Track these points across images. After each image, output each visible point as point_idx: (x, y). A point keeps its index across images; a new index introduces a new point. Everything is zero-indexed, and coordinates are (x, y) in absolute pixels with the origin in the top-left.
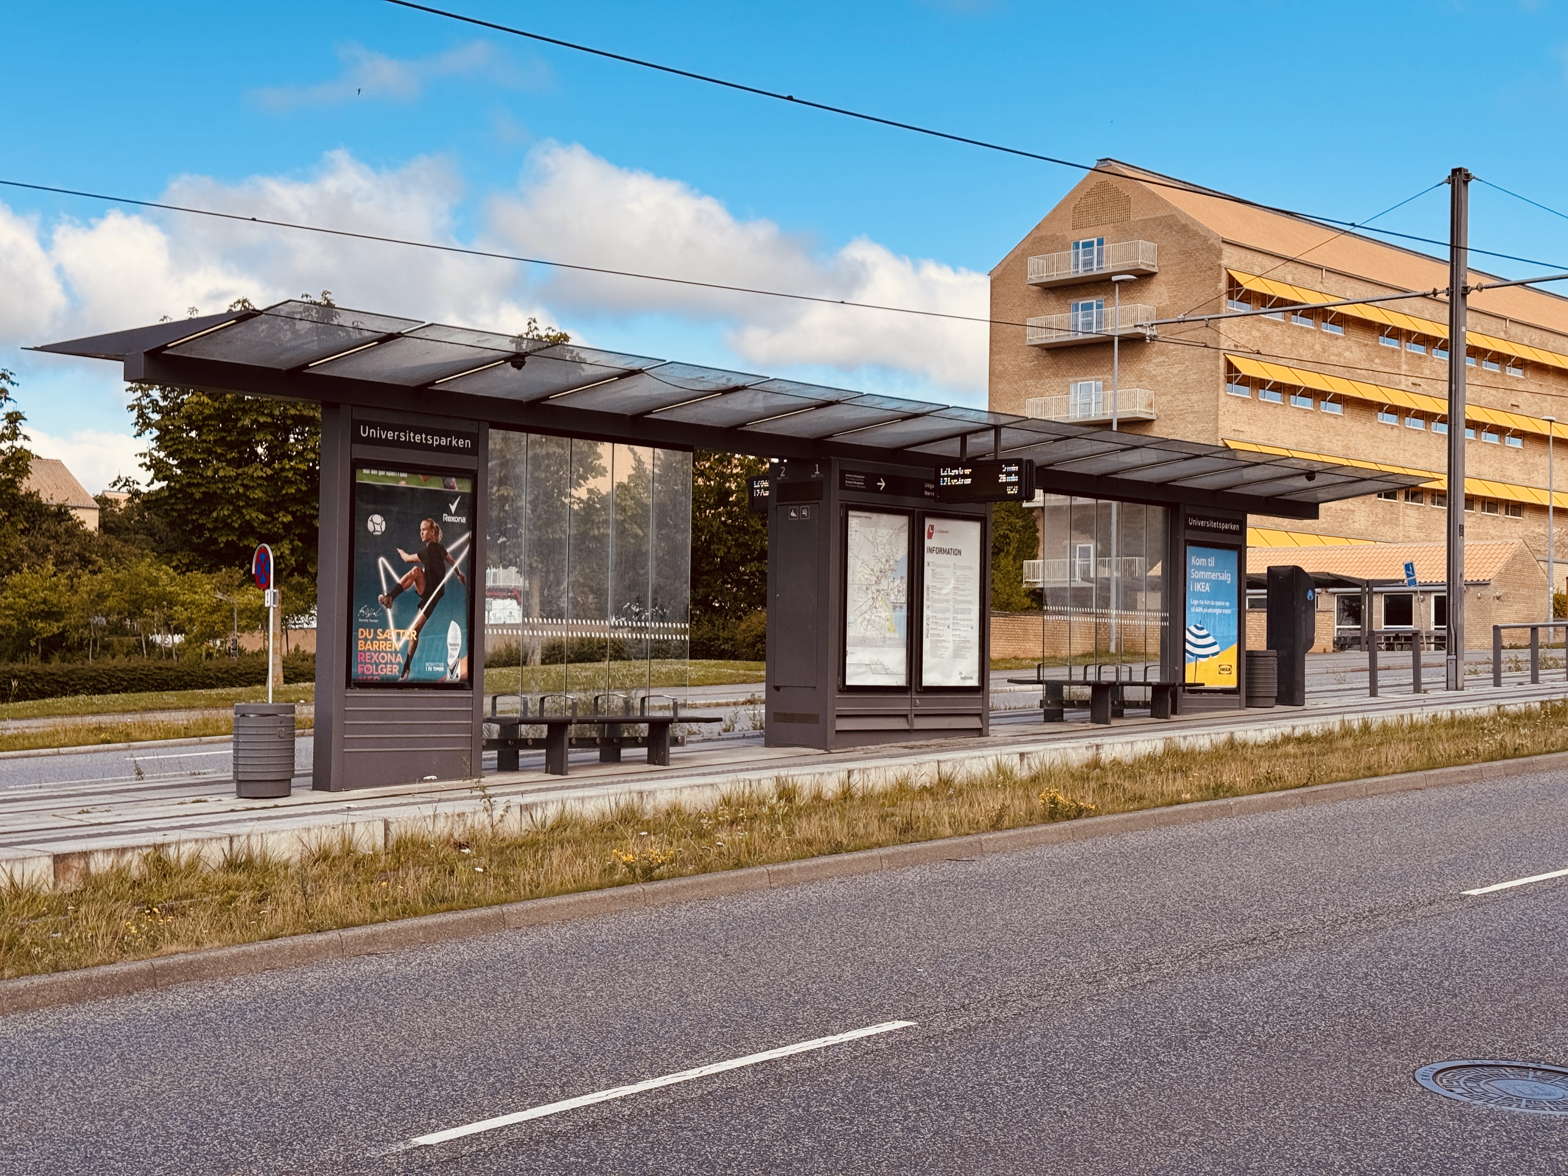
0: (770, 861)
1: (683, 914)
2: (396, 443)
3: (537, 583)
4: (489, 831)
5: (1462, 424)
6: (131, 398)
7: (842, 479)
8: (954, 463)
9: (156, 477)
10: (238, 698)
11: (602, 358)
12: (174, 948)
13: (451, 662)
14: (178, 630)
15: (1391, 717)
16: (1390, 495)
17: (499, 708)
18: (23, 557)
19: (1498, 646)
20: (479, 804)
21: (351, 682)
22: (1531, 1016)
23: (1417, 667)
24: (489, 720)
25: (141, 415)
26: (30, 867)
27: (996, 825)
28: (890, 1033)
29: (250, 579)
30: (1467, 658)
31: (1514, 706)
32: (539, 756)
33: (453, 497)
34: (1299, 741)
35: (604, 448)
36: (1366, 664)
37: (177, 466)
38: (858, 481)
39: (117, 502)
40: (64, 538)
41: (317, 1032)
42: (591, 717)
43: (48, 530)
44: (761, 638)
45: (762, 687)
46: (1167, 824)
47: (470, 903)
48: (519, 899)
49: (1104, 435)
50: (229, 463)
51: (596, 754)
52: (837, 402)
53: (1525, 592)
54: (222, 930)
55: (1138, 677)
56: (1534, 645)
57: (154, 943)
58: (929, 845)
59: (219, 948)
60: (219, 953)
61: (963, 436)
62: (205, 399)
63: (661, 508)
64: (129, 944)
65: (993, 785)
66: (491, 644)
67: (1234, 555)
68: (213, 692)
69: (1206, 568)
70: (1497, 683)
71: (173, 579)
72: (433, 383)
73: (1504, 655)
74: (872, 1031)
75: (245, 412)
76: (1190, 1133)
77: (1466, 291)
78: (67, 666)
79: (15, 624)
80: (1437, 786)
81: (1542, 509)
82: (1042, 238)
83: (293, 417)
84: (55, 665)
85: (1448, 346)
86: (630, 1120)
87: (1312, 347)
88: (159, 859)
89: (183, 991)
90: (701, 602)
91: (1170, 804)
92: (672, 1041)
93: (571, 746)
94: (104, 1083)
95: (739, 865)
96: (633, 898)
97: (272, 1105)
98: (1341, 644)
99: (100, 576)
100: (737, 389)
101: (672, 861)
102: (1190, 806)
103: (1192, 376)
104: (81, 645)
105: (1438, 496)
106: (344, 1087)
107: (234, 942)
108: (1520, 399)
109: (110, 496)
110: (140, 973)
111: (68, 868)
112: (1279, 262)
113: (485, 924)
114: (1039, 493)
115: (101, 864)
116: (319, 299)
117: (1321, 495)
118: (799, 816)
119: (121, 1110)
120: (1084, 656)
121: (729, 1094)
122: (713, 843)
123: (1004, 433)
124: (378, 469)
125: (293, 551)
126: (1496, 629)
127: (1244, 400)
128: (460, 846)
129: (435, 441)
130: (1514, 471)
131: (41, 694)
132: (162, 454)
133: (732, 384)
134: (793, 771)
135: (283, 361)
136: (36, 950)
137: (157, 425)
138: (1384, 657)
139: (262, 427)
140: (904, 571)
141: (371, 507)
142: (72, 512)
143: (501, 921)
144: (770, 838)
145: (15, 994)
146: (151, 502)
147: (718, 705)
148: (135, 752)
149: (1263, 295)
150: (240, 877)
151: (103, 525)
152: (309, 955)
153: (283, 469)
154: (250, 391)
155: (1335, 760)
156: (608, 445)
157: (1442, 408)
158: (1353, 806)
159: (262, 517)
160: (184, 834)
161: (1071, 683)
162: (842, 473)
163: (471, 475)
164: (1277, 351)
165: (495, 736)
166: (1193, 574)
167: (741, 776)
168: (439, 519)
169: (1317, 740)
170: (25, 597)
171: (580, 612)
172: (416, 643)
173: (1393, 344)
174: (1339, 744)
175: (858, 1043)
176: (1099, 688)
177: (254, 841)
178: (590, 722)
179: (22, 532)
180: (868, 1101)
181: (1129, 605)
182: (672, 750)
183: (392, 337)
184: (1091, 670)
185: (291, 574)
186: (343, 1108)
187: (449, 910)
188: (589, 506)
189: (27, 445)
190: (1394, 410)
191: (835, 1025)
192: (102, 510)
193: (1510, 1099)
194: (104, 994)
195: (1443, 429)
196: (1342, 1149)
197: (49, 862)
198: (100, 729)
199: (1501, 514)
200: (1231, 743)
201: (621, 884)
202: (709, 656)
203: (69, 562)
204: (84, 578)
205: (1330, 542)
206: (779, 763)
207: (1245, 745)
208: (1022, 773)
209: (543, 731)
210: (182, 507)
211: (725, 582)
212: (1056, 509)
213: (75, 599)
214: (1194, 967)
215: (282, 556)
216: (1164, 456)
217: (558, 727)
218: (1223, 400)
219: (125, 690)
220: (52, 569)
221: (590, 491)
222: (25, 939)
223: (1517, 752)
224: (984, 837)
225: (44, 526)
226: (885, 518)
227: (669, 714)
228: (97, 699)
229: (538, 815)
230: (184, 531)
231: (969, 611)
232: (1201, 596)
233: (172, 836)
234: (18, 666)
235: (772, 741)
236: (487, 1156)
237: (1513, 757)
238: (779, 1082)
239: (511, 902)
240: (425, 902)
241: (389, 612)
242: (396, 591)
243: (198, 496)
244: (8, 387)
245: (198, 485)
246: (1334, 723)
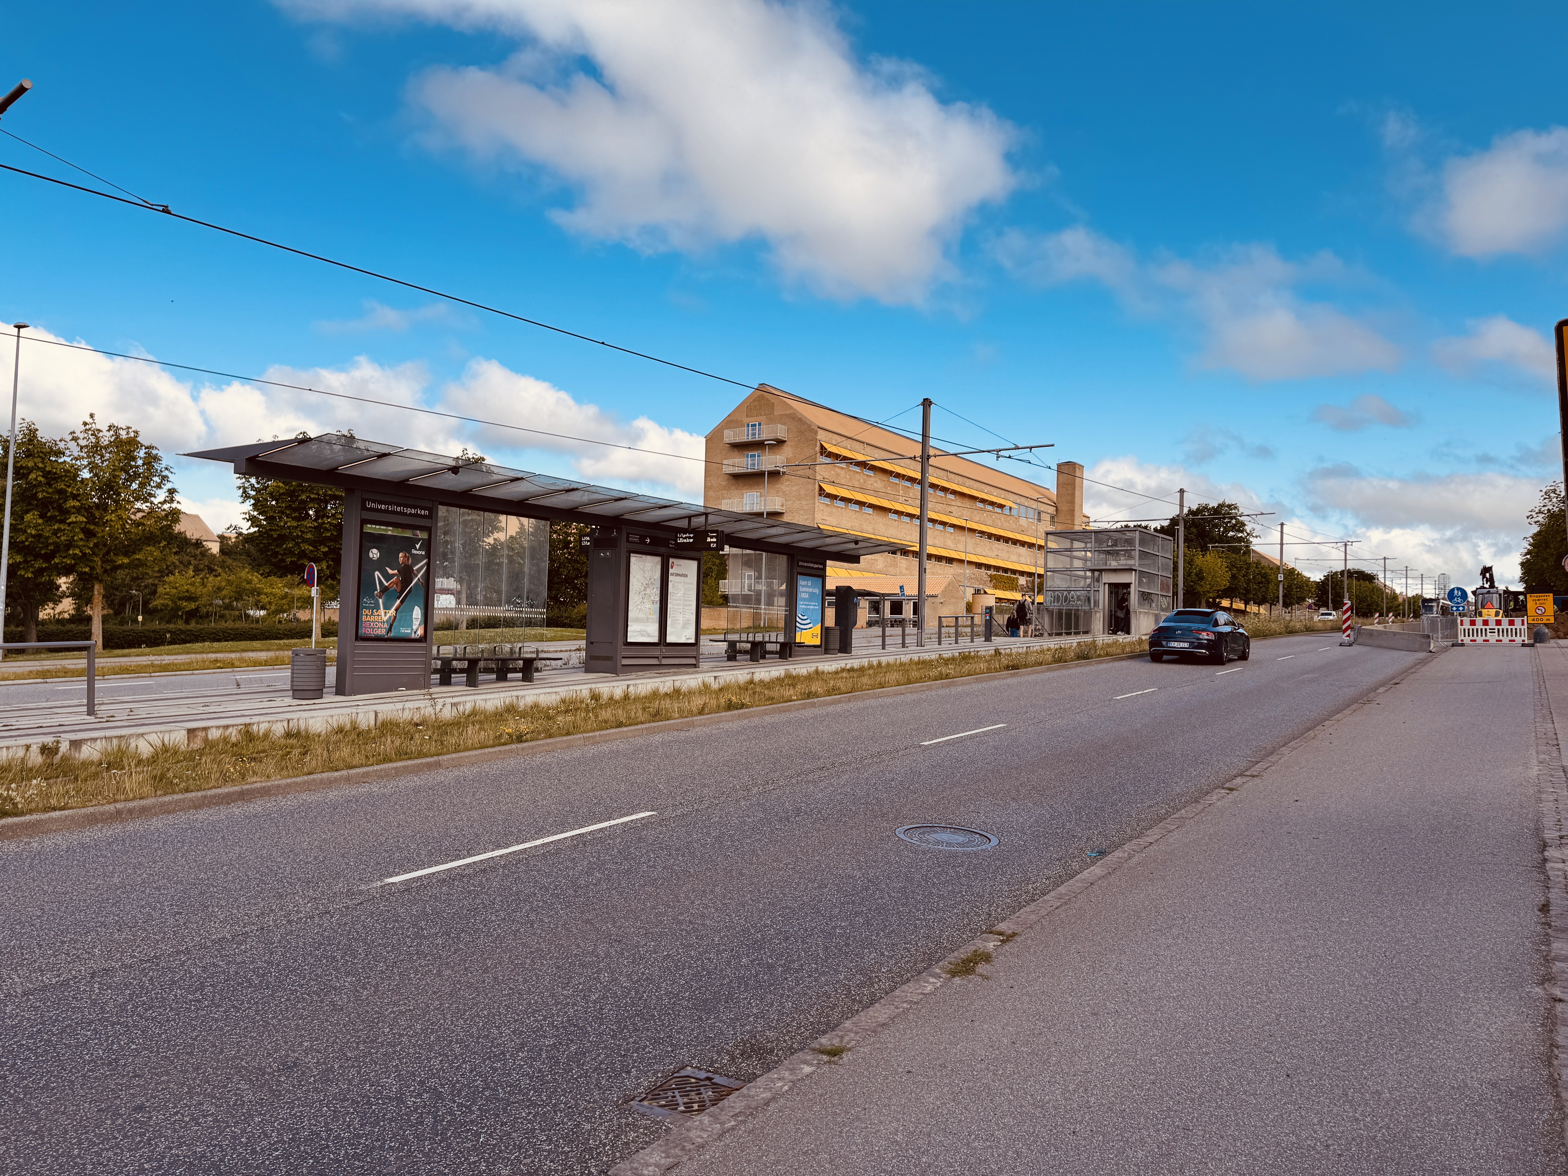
0: (584, 732)
1: (538, 759)
2: (386, 511)
3: (465, 585)
4: (433, 717)
5: (926, 520)
6: (239, 482)
7: (628, 537)
8: (684, 531)
9: (252, 525)
10: (295, 645)
11: (501, 471)
12: (254, 779)
13: (415, 627)
14: (263, 608)
15: (891, 659)
16: (894, 553)
17: (441, 652)
18: (175, 567)
19: (940, 626)
20: (428, 703)
21: (358, 638)
22: (949, 803)
23: (904, 635)
24: (435, 659)
25: (244, 492)
26: (173, 736)
27: (701, 712)
28: (643, 818)
29: (304, 582)
30: (926, 631)
31: (947, 655)
32: (463, 677)
33: (419, 540)
34: (849, 671)
35: (503, 518)
36: (881, 634)
37: (264, 520)
38: (635, 538)
39: (230, 538)
40: (199, 557)
41: (333, 824)
42: (491, 657)
43: (190, 552)
44: (585, 617)
45: (584, 642)
46: (785, 711)
47: (421, 755)
48: (448, 753)
49: (759, 519)
50: (294, 519)
51: (494, 676)
52: (626, 498)
53: (953, 600)
54: (282, 769)
55: (773, 639)
56: (957, 626)
57: (243, 776)
58: (667, 722)
59: (280, 779)
60: (280, 782)
61: (689, 517)
62: (281, 485)
63: (533, 550)
64: (229, 777)
65: (700, 692)
66: (438, 617)
67: (820, 580)
68: (282, 642)
69: (807, 586)
70: (940, 644)
71: (260, 581)
72: (408, 480)
73: (943, 630)
74: (634, 817)
75: (303, 491)
76: (789, 863)
77: (929, 457)
78: (199, 626)
79: (170, 603)
80: (911, 692)
81: (961, 561)
82: (731, 421)
83: (330, 495)
84: (193, 625)
85: (921, 482)
86: (504, 867)
87: (859, 480)
88: (248, 732)
89: (259, 803)
90: (553, 597)
91: (786, 702)
92: (529, 825)
93: (480, 672)
94: (213, 852)
95: (568, 734)
96: (511, 751)
97: (307, 863)
98: (870, 624)
99: (219, 578)
100: (573, 490)
101: (532, 732)
102: (796, 703)
103: (803, 492)
104: (208, 615)
105: (916, 554)
106: (347, 853)
107: (289, 776)
108: (953, 509)
109: (226, 535)
110: (233, 793)
111: (196, 736)
112: (844, 439)
113: (429, 766)
114: (727, 548)
115: (214, 734)
116: (346, 433)
117: (861, 552)
118: (601, 708)
119: (223, 866)
120: (748, 628)
121: (558, 852)
122: (554, 723)
123: (710, 517)
124: (376, 525)
125: (328, 567)
126: (940, 617)
127: (827, 505)
128: (417, 725)
129: (409, 511)
130: (950, 543)
131: (184, 642)
132: (256, 513)
133: (571, 487)
134: (599, 685)
135: (324, 466)
136: (176, 781)
137: (253, 498)
138: (889, 631)
139: (312, 500)
140: (658, 584)
141: (372, 545)
142: (204, 543)
143: (438, 765)
144: (585, 720)
145: (163, 804)
146: (249, 538)
147: (561, 651)
148: (236, 674)
149: (837, 454)
150: (293, 741)
151: (222, 551)
152: (330, 783)
153: (324, 523)
154: (306, 481)
155: (865, 680)
156: (505, 516)
157: (917, 512)
158: (873, 702)
159: (311, 548)
160: (262, 718)
161: (740, 642)
162: (628, 534)
163: (428, 530)
164: (843, 482)
165: (439, 667)
166: (800, 589)
167: (571, 688)
168: (410, 552)
169: (857, 670)
170: (176, 588)
171: (488, 602)
172: (395, 617)
173: (896, 481)
174: (867, 672)
175: (626, 823)
176: (754, 644)
177: (301, 722)
178: (492, 660)
179: (175, 553)
180: (630, 853)
181: (770, 603)
182: (535, 674)
183: (385, 455)
184: (751, 635)
185: (326, 579)
186: (347, 864)
187: (409, 759)
188: (494, 547)
189: (179, 507)
190: (896, 512)
191: (615, 814)
192: (221, 542)
193: (938, 843)
194: (214, 804)
195: (918, 522)
196: (860, 869)
197: (185, 732)
198: (216, 661)
199: (943, 563)
200: (817, 672)
201: (505, 744)
202: (557, 625)
203: (202, 570)
204: (210, 579)
205: (866, 574)
206: (592, 681)
207: (823, 673)
208: (715, 686)
209: (465, 664)
210: (265, 541)
211: (567, 588)
212: (735, 555)
213: (205, 590)
214: (794, 781)
215: (322, 569)
216: (788, 531)
217: (473, 663)
218: (817, 504)
219: (232, 640)
220: (191, 573)
221: (495, 539)
222: (170, 774)
223: (947, 676)
224: (695, 718)
225: (188, 550)
226: (649, 557)
227: (534, 656)
228: (215, 644)
229: (461, 708)
230: (267, 555)
231: (691, 605)
232: (804, 600)
233: (255, 719)
234: (171, 626)
235: (588, 670)
236: (425, 887)
237: (946, 678)
238: (585, 845)
239: (444, 754)
240: (396, 755)
241: (381, 601)
242: (384, 590)
243: (275, 536)
244: (169, 475)
245: (275, 530)
246: (865, 662)
